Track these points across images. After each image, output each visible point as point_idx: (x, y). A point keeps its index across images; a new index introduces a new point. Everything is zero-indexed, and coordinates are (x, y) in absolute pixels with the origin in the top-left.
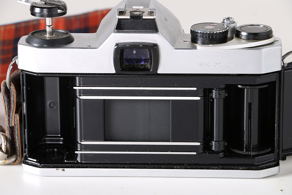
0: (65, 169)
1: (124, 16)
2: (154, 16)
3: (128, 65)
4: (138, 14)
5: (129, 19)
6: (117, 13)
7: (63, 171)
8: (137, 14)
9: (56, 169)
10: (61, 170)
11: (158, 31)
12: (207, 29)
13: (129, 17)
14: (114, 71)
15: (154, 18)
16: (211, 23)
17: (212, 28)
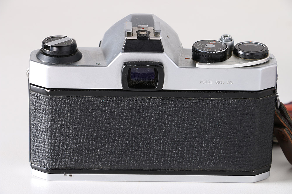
0: (72, 175)
1: (132, 37)
2: (159, 37)
3: (134, 82)
4: (145, 34)
5: (136, 40)
6: (125, 34)
7: (70, 177)
8: (143, 35)
9: (64, 175)
10: (69, 176)
11: (164, 51)
12: (209, 48)
13: (136, 38)
14: (121, 87)
15: (160, 39)
16: (211, 41)
17: (213, 47)
